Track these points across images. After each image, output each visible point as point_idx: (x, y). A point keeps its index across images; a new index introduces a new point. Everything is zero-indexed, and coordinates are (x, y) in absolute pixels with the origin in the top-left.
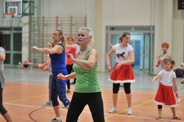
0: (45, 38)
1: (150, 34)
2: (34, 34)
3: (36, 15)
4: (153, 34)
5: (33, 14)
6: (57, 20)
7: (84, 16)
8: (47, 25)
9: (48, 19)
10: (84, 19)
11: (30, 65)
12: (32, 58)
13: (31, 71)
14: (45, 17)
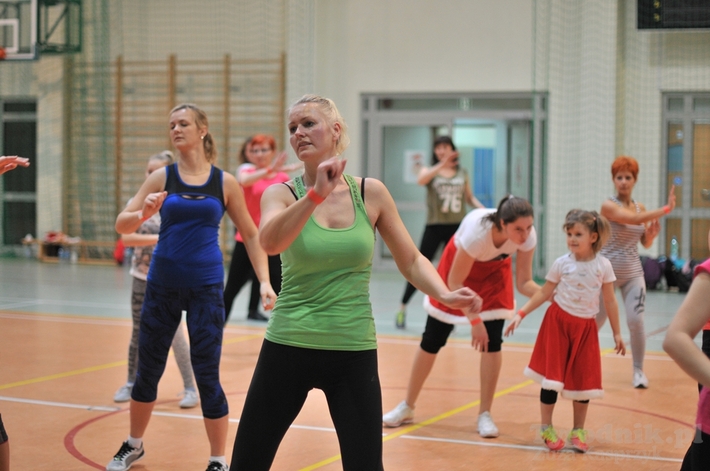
0: (125, 140)
1: (530, 123)
2: (84, 125)
3: (90, 53)
4: (544, 124)
5: (79, 49)
6: (173, 73)
7: (277, 56)
8: (131, 92)
9: (137, 69)
10: (276, 67)
11: (69, 247)
12: (77, 220)
13: (72, 268)
14: (126, 59)
